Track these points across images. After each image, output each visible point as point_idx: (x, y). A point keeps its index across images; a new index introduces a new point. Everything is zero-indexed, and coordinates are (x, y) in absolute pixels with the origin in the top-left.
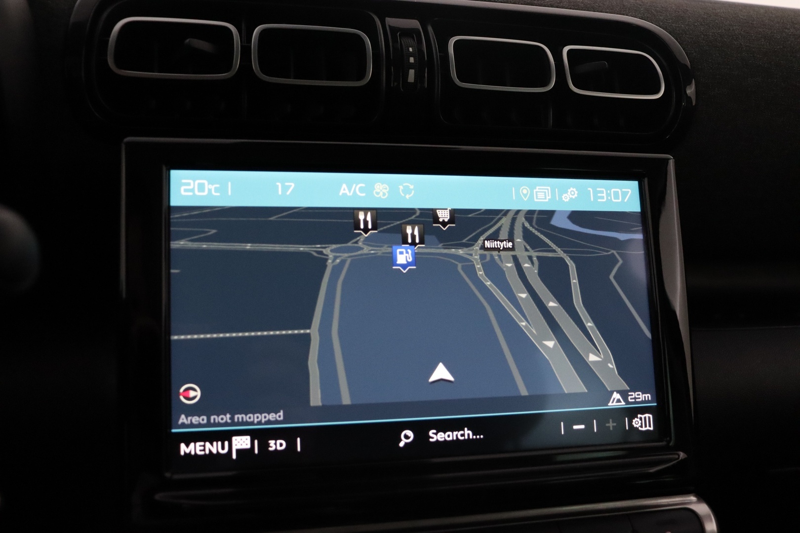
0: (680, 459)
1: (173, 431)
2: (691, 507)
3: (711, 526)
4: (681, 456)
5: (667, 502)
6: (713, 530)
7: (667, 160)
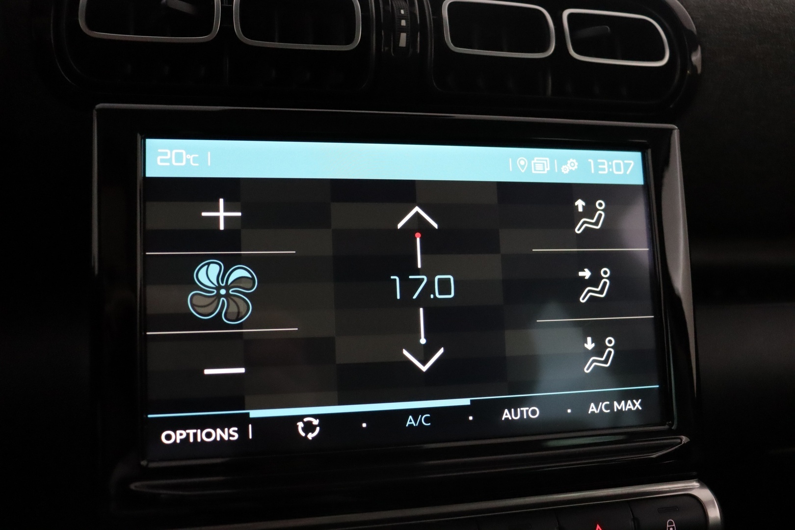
0: (683, 443)
1: (150, 416)
2: (694, 492)
3: (714, 513)
4: (683, 440)
5: (669, 488)
6: (717, 517)
7: (671, 130)
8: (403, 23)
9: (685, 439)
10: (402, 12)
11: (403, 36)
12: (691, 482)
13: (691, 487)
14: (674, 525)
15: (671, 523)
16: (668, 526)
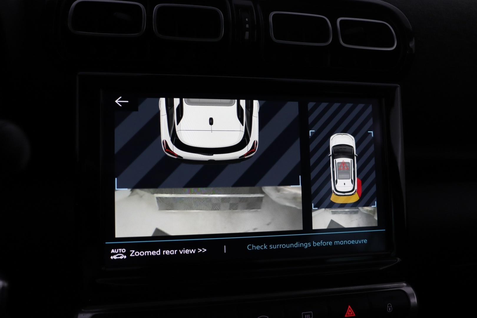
0: (398, 262)
1: (106, 243)
2: (403, 289)
3: (414, 300)
4: (398, 260)
5: (389, 286)
6: (415, 302)
7: (396, 87)
8: (247, 26)
9: (399, 259)
10: (247, 20)
11: (247, 33)
12: (402, 283)
13: (402, 286)
14: (391, 306)
15: (389, 305)
16: (388, 307)
